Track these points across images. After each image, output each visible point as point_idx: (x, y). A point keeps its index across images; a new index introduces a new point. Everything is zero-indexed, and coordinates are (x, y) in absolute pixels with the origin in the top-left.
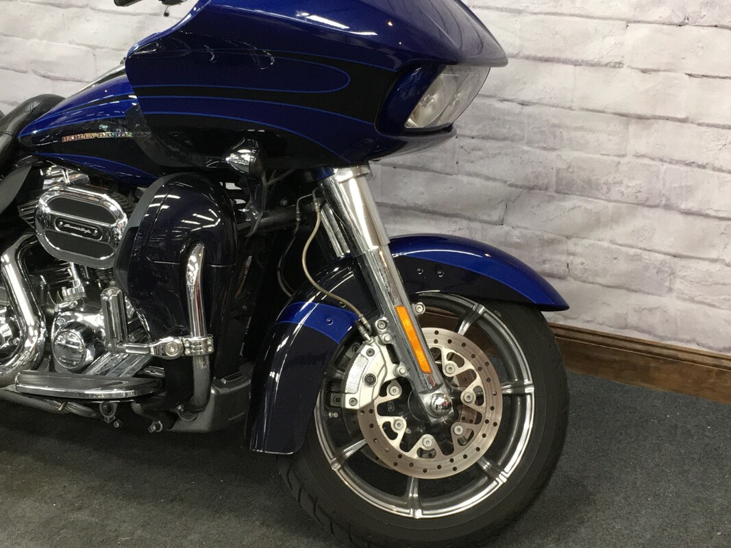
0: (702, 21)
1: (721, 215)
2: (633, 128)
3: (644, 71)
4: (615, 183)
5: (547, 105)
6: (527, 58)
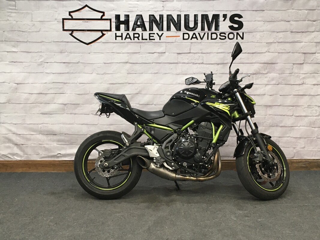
1: (289, 126)
3: (270, 95)
4: (264, 122)
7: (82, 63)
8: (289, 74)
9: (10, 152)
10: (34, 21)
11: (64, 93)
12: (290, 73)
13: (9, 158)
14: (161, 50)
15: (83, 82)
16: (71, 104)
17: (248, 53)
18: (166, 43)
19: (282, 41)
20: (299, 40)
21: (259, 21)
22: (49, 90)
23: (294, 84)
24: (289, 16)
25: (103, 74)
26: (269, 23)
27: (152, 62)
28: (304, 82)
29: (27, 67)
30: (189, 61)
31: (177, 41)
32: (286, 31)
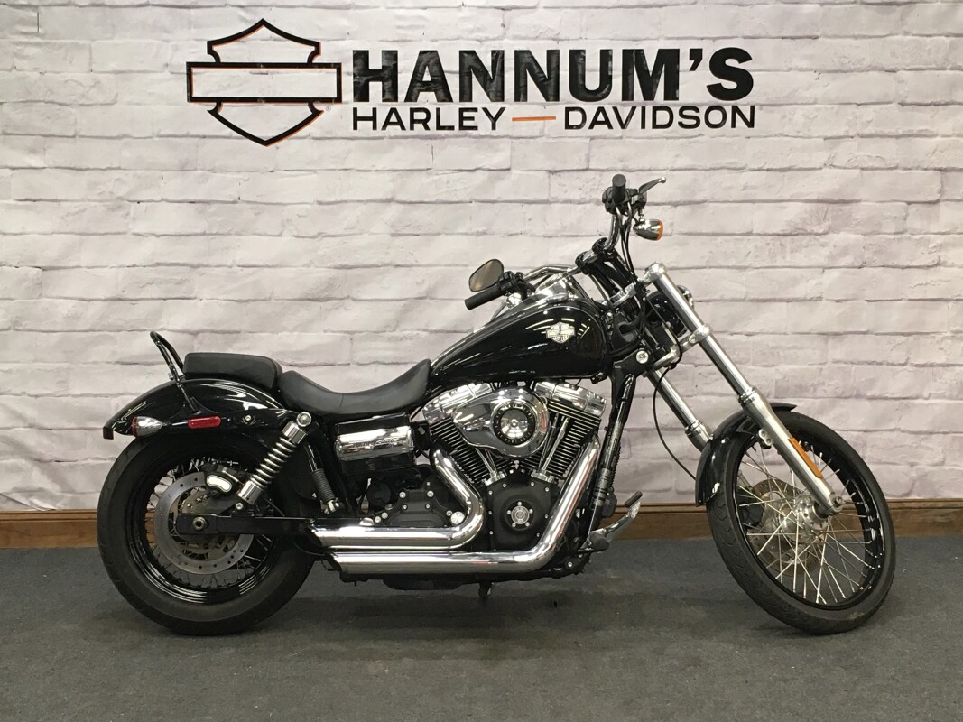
0: (874, 264)
1: (895, 396)
2: (831, 342)
3: (838, 301)
4: (819, 384)
5: (766, 333)
6: (752, 300)
7: (249, 202)
8: (895, 233)
9: (19, 485)
10: (96, 72)
11: (192, 296)
12: (898, 231)
13: (17, 505)
14: (498, 159)
15: (251, 263)
16: (213, 332)
17: (768, 170)
18: (511, 137)
19: (873, 132)
20: (926, 130)
21: (801, 70)
22: (144, 286)
23: (910, 265)
24: (893, 54)
25: (313, 237)
26: (831, 75)
27: (468, 200)
28: (940, 260)
29: (74, 214)
30: (583, 196)
31: (546, 132)
32: (887, 101)
